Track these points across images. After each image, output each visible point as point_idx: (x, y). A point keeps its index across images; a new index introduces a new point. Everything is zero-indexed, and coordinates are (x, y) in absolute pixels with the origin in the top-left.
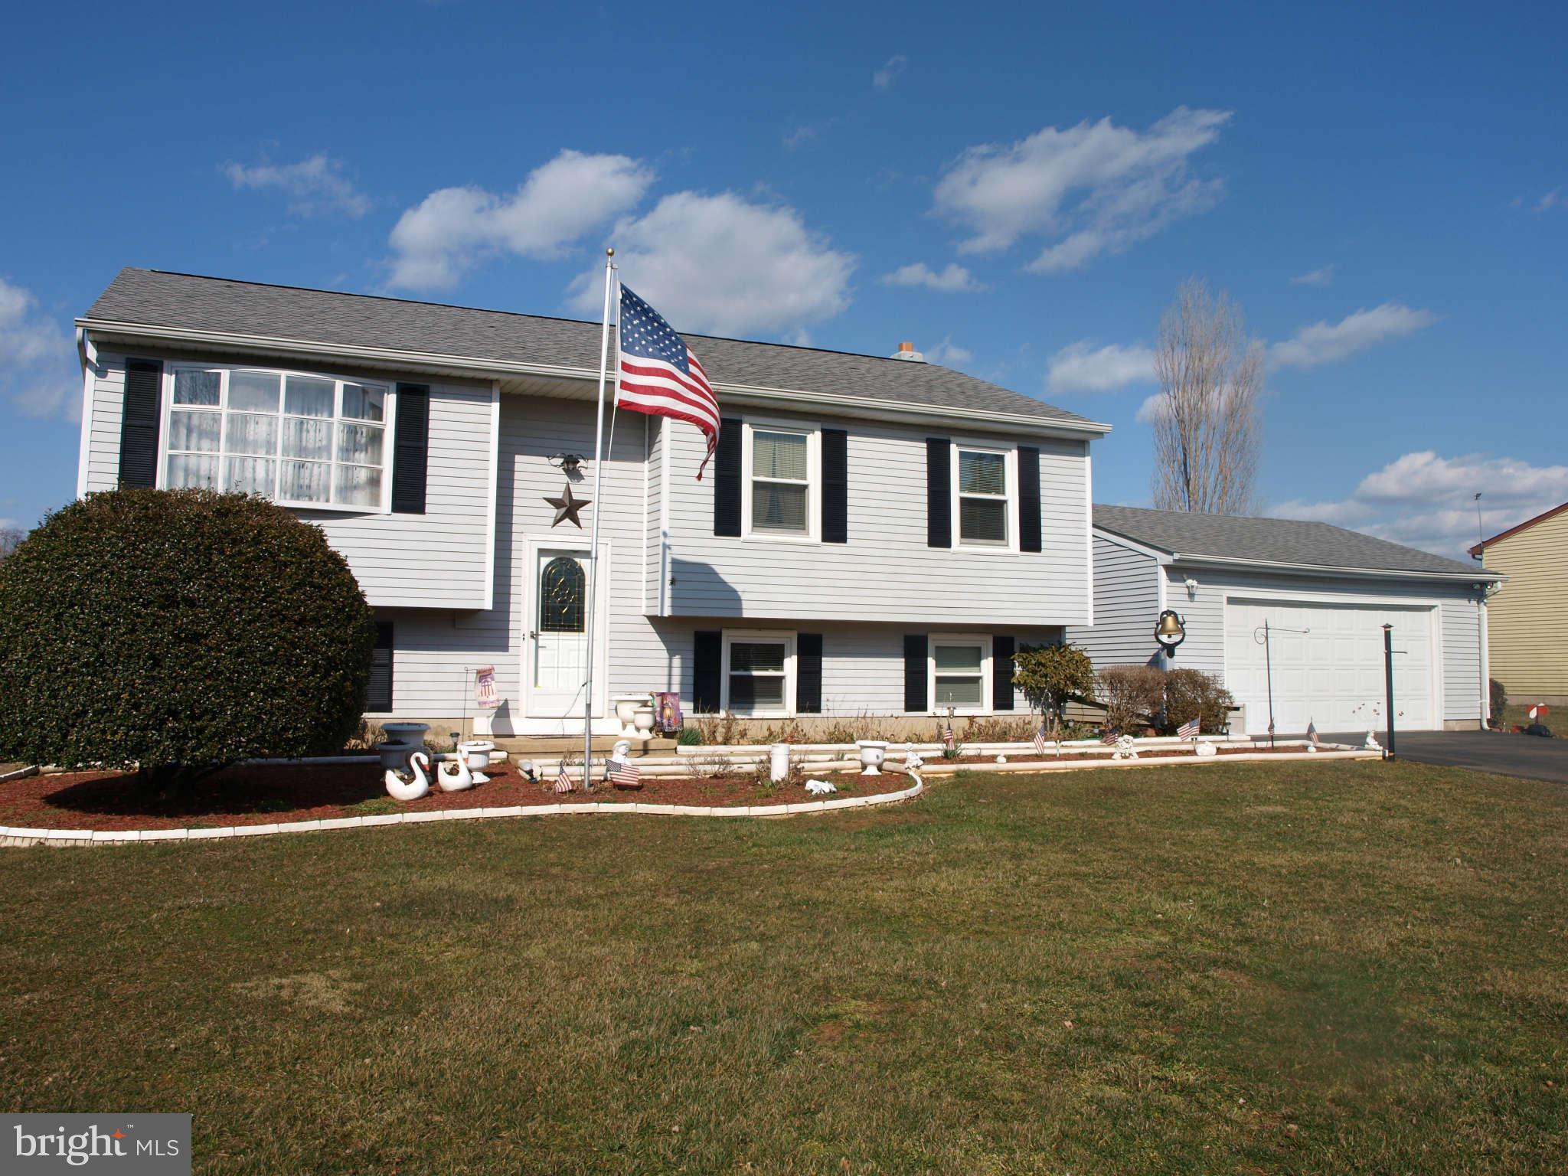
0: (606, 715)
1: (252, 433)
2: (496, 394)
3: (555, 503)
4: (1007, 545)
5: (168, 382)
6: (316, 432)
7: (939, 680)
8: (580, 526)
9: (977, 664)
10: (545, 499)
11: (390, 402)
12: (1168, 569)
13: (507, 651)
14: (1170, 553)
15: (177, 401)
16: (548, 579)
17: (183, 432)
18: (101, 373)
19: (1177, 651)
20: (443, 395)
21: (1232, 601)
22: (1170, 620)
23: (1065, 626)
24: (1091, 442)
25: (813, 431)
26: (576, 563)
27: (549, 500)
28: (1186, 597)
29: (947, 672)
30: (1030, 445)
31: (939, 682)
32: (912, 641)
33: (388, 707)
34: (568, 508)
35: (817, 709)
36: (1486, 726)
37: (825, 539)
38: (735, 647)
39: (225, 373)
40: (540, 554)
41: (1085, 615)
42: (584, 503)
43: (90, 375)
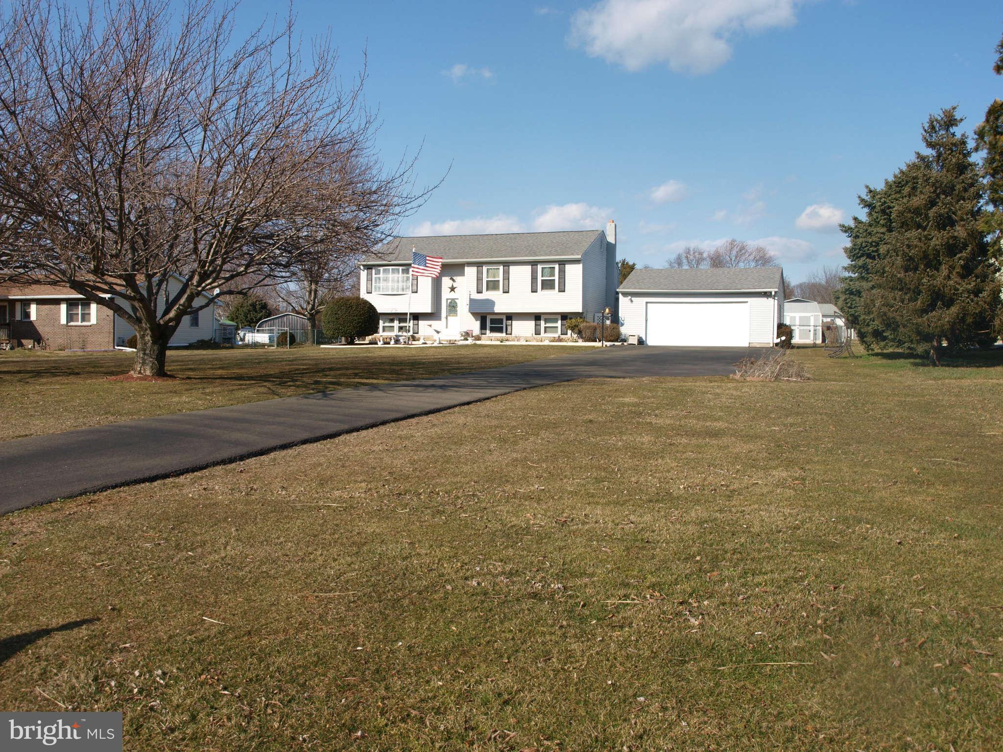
4: (555, 291)
5: (374, 271)
8: (455, 293)
9: (557, 323)
15: (375, 275)
16: (450, 305)
21: (649, 303)
22: (607, 310)
25: (501, 266)
26: (456, 301)
27: (449, 287)
28: (630, 302)
29: (548, 325)
30: (562, 263)
31: (545, 328)
32: (537, 317)
33: (418, 333)
34: (453, 289)
35: (511, 334)
36: (772, 345)
37: (504, 292)
38: (491, 319)
39: (381, 269)
40: (447, 299)
41: (578, 309)
42: (456, 287)
43: (362, 272)
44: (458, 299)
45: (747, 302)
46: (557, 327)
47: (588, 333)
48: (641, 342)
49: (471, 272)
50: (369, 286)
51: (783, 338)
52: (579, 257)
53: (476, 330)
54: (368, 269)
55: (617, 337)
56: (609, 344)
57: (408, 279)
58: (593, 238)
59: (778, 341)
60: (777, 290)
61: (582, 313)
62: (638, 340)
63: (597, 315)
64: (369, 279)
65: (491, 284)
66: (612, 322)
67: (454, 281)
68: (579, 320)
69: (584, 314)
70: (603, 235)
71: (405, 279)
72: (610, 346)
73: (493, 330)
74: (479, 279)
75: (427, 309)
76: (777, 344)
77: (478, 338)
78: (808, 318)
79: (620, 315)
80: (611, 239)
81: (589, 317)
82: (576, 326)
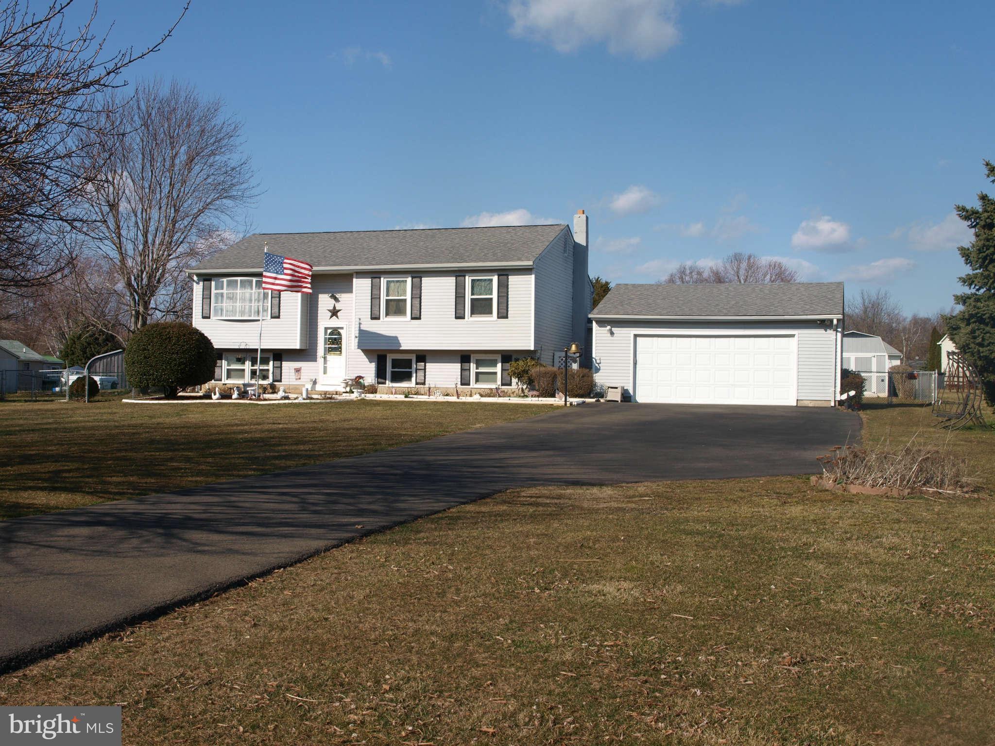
3: (331, 311)
4: (492, 317)
5: (213, 284)
6: (248, 296)
8: (338, 319)
9: (496, 366)
10: (327, 309)
13: (316, 362)
15: (215, 290)
18: (198, 282)
21: (637, 335)
22: (574, 346)
25: (408, 278)
26: (339, 332)
28: (608, 335)
29: (482, 370)
30: (504, 273)
31: (477, 374)
32: (464, 357)
33: (280, 381)
34: (334, 313)
35: (424, 384)
36: (833, 404)
37: (412, 318)
38: (393, 360)
39: (225, 280)
40: (326, 329)
41: (528, 345)
42: (340, 310)
43: (195, 284)
44: (342, 328)
45: (793, 336)
46: (495, 373)
47: (543, 383)
48: (627, 397)
49: (362, 286)
50: (206, 307)
51: (852, 393)
52: (531, 263)
53: (370, 378)
54: (204, 280)
55: (588, 389)
56: (575, 401)
57: (265, 296)
58: (552, 235)
59: (844, 397)
60: (840, 317)
61: (534, 352)
62: (622, 394)
63: (557, 354)
64: (207, 296)
65: (393, 305)
66: (581, 366)
67: (336, 300)
68: (530, 362)
69: (538, 355)
70: (567, 232)
71: (262, 296)
72: (578, 405)
73: (396, 378)
74: (375, 298)
75: (295, 344)
76: (841, 403)
77: (373, 390)
78: (869, 360)
79: (594, 356)
80: (580, 238)
81: (546, 358)
82: (526, 372)
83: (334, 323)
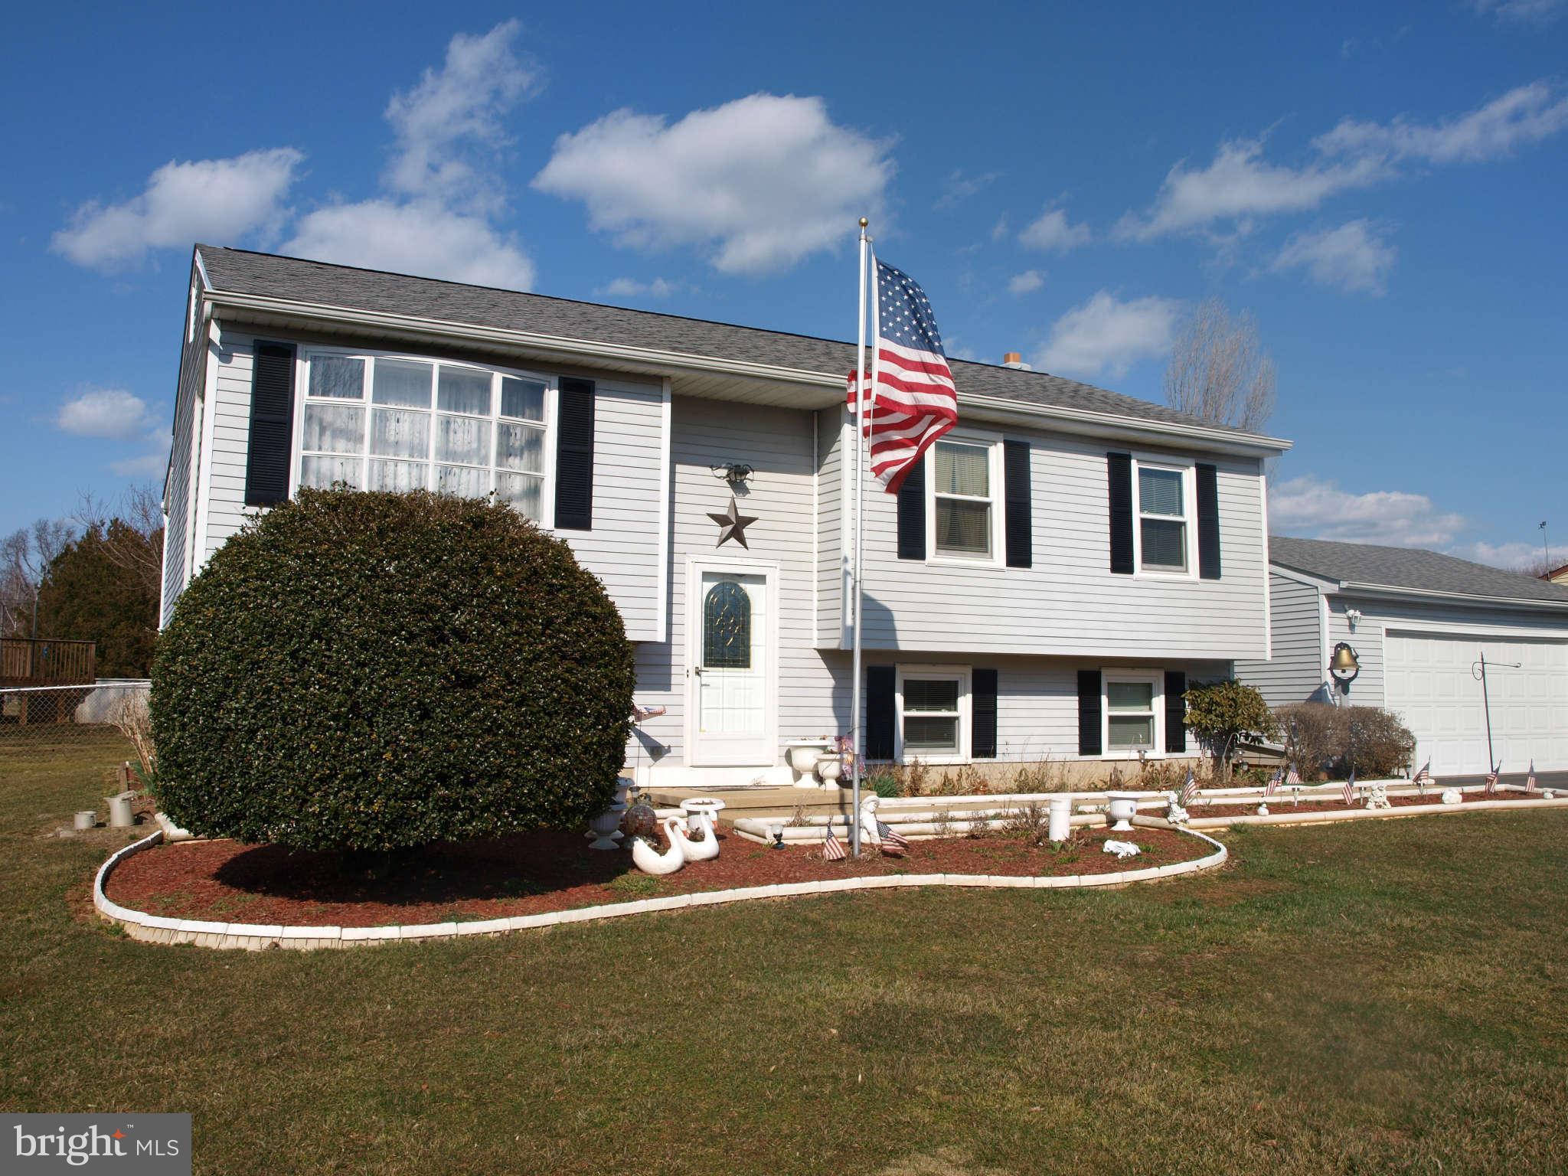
0: (776, 763)
1: (393, 432)
2: (667, 394)
3: (721, 520)
4: (1187, 571)
5: (303, 369)
6: (464, 433)
7: (1113, 720)
8: (747, 548)
9: (1147, 701)
10: (709, 515)
11: (552, 399)
12: (1331, 598)
13: (670, 690)
14: (1337, 582)
15: (312, 392)
16: (711, 608)
17: (316, 429)
18: (225, 357)
19: (1351, 688)
20: (610, 393)
21: (1391, 633)
22: (1344, 653)
23: (1233, 660)
24: (1266, 459)
25: (995, 443)
26: (741, 589)
27: (713, 517)
28: (1347, 629)
29: (1122, 711)
30: (1209, 461)
31: (1115, 722)
32: (1086, 676)
34: (734, 526)
35: (993, 752)
37: (1010, 563)
38: (908, 684)
39: (370, 361)
40: (705, 578)
41: (1259, 647)
42: (751, 520)
43: (212, 359)
44: (760, 579)
67: (741, 486)
83: (732, 560)
